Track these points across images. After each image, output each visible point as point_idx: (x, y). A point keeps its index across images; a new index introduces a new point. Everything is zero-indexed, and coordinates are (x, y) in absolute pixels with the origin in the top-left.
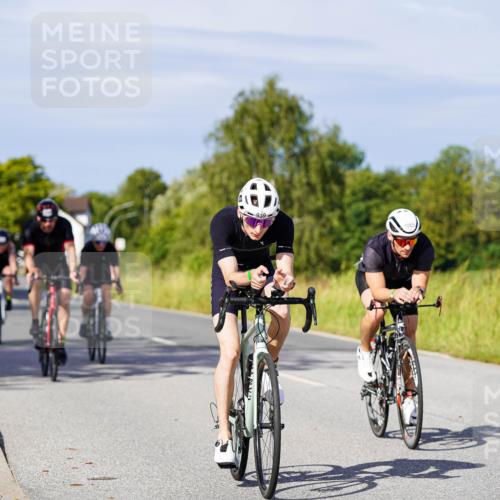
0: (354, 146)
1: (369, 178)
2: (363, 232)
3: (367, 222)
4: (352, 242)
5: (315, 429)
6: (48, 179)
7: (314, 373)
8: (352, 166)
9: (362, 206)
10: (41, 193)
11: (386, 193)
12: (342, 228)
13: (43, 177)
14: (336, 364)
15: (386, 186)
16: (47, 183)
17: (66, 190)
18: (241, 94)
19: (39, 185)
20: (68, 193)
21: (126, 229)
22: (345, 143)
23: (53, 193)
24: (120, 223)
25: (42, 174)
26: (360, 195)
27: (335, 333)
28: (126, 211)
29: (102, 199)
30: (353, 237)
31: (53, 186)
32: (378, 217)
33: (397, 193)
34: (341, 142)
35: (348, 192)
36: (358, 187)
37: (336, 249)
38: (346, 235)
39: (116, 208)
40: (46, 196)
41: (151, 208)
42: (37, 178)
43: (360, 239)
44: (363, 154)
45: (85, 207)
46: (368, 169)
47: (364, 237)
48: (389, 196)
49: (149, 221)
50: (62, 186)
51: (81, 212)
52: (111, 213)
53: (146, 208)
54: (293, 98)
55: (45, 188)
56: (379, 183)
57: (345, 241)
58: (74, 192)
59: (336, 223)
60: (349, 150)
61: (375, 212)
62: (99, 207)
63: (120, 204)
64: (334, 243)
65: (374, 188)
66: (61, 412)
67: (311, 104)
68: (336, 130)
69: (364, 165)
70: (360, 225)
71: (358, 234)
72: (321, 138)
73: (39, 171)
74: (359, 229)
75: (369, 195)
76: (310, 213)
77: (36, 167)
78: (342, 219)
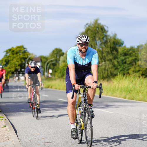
0: (121, 40)
1: (125, 49)
2: (124, 66)
3: (125, 63)
4: (120, 69)
5: (111, 126)
6: (28, 52)
7: (110, 109)
8: (120, 46)
9: (123, 58)
10: (26, 56)
11: (130, 54)
12: (118, 65)
13: (27, 52)
14: (117, 106)
15: (131, 52)
16: (28, 53)
17: (34, 55)
18: (87, 24)
19: (25, 54)
20: (34, 56)
21: (52, 67)
22: (118, 39)
23: (30, 56)
24: (50, 65)
25: (26, 50)
26: (123, 55)
27: (116, 97)
28: (52, 61)
29: (45, 58)
30: (121, 67)
31: (30, 54)
32: (128, 61)
33: (134, 53)
34: (117, 38)
35: (119, 53)
36: (122, 52)
37: (116, 71)
38: (119, 67)
39: (49, 60)
40: (28, 57)
41: (59, 60)
42: (25, 52)
43: (123, 68)
44: (123, 42)
45: (40, 60)
46: (125, 46)
47: (124, 67)
48: (132, 55)
49: (59, 64)
50: (32, 54)
51: (38, 62)
52: (47, 62)
53: (58, 60)
54: (103, 25)
55: (27, 55)
56: (129, 51)
57: (118, 69)
58: (36, 56)
59: (116, 63)
60: (119, 41)
61: (127, 60)
62: (44, 60)
63: (50, 59)
64: (115, 69)
65: (127, 53)
66: (34, 123)
67: (107, 27)
68: (115, 35)
69: (124, 45)
70: (123, 64)
71: (122, 67)
72: (111, 37)
73: (25, 50)
74: (123, 65)
75: (125, 54)
76: (108, 60)
77: (24, 49)
78: (118, 62)
